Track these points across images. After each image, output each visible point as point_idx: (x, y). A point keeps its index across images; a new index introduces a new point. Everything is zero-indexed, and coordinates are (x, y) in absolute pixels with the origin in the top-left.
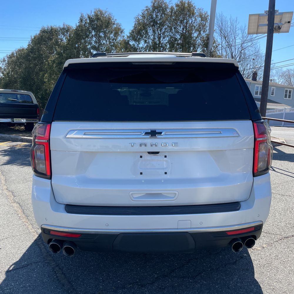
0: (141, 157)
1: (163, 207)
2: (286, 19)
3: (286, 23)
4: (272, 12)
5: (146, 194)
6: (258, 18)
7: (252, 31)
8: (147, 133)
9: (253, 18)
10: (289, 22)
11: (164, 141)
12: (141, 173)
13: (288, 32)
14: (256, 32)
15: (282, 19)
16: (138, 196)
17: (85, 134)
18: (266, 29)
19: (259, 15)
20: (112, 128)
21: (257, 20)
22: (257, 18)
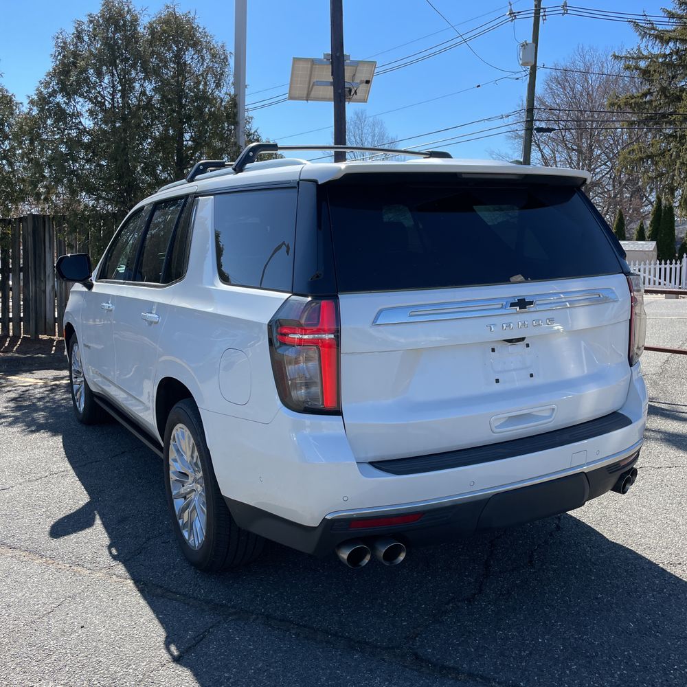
0: (493, 350)
1: (536, 437)
2: (362, 75)
3: (362, 82)
4: (337, 58)
5: (510, 417)
6: (312, 68)
7: (297, 93)
8: (512, 305)
9: (301, 65)
10: (368, 82)
11: (535, 316)
12: (497, 381)
13: (366, 102)
14: (305, 95)
15: (357, 75)
16: (499, 424)
17: (411, 316)
18: (330, 91)
19: (313, 62)
20: (456, 300)
21: (309, 69)
22: (309, 66)
